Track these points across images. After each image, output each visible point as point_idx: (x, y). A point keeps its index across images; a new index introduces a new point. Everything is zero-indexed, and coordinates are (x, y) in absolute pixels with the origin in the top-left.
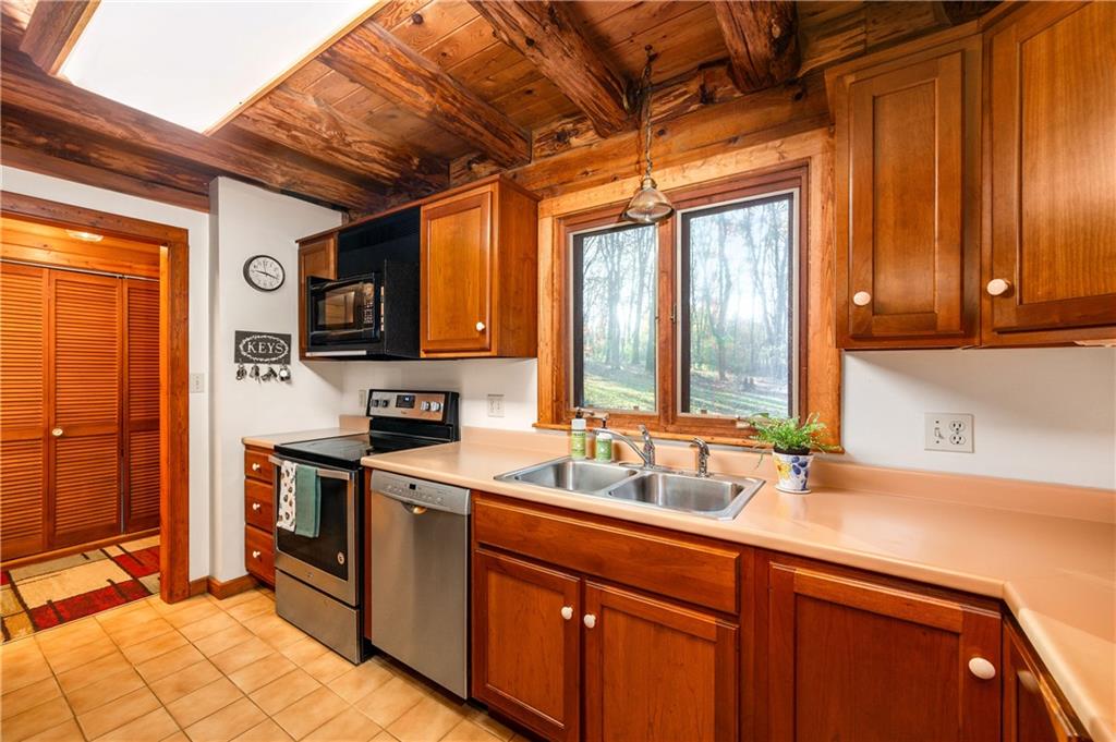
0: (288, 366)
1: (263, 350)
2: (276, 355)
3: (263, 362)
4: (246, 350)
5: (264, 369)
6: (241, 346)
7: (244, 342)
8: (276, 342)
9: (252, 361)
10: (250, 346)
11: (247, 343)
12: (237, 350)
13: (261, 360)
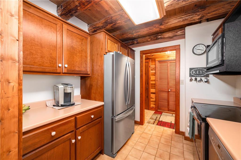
0: (208, 78)
1: (198, 73)
2: (203, 74)
3: (198, 77)
4: (193, 73)
5: (199, 79)
6: (191, 72)
7: (192, 71)
8: (203, 70)
9: (194, 76)
10: (194, 72)
11: (193, 71)
12: (190, 73)
13: (198, 76)
